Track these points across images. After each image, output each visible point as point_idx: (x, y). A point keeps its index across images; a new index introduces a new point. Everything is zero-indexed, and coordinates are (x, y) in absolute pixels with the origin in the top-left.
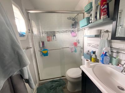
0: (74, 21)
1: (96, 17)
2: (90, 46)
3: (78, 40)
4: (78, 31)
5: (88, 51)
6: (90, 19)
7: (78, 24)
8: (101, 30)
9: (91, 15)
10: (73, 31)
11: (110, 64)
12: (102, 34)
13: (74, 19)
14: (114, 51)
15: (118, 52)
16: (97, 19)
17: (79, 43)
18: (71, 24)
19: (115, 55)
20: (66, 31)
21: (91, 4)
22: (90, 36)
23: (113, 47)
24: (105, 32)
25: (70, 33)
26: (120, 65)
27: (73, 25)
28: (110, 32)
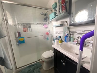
0: (45, 16)
1: (60, 11)
2: (57, 33)
3: (49, 31)
4: (49, 24)
5: (57, 37)
6: (56, 13)
7: (48, 19)
8: (63, 21)
9: (57, 11)
10: (45, 24)
11: (70, 42)
12: (64, 24)
13: (45, 15)
14: (71, 34)
15: (73, 34)
16: (60, 13)
17: (50, 32)
18: (43, 19)
19: (72, 36)
20: (40, 23)
21: (56, 3)
22: (57, 25)
23: (71, 31)
24: (65, 22)
25: (43, 25)
26: (75, 41)
27: (45, 19)
28: (68, 22)
